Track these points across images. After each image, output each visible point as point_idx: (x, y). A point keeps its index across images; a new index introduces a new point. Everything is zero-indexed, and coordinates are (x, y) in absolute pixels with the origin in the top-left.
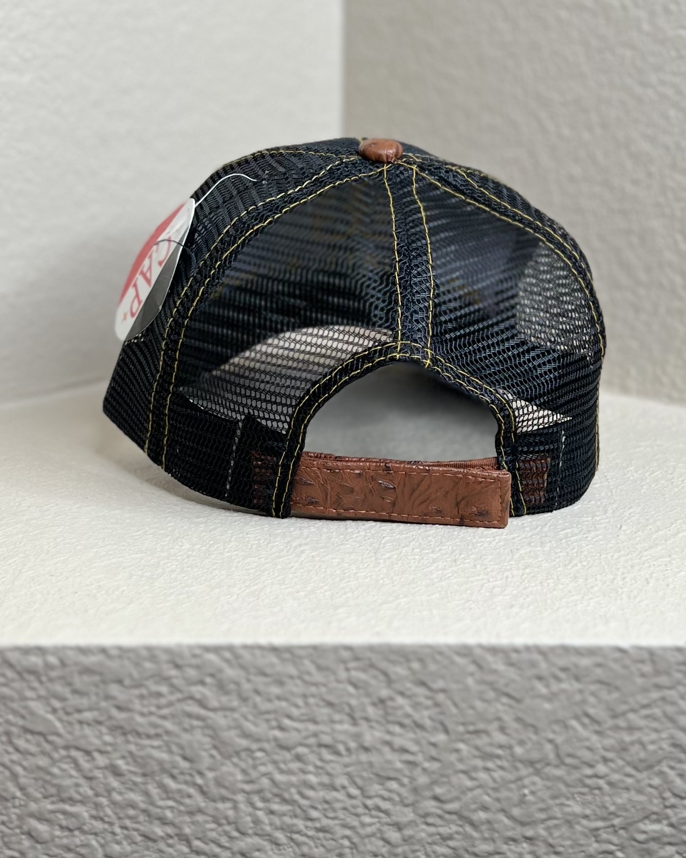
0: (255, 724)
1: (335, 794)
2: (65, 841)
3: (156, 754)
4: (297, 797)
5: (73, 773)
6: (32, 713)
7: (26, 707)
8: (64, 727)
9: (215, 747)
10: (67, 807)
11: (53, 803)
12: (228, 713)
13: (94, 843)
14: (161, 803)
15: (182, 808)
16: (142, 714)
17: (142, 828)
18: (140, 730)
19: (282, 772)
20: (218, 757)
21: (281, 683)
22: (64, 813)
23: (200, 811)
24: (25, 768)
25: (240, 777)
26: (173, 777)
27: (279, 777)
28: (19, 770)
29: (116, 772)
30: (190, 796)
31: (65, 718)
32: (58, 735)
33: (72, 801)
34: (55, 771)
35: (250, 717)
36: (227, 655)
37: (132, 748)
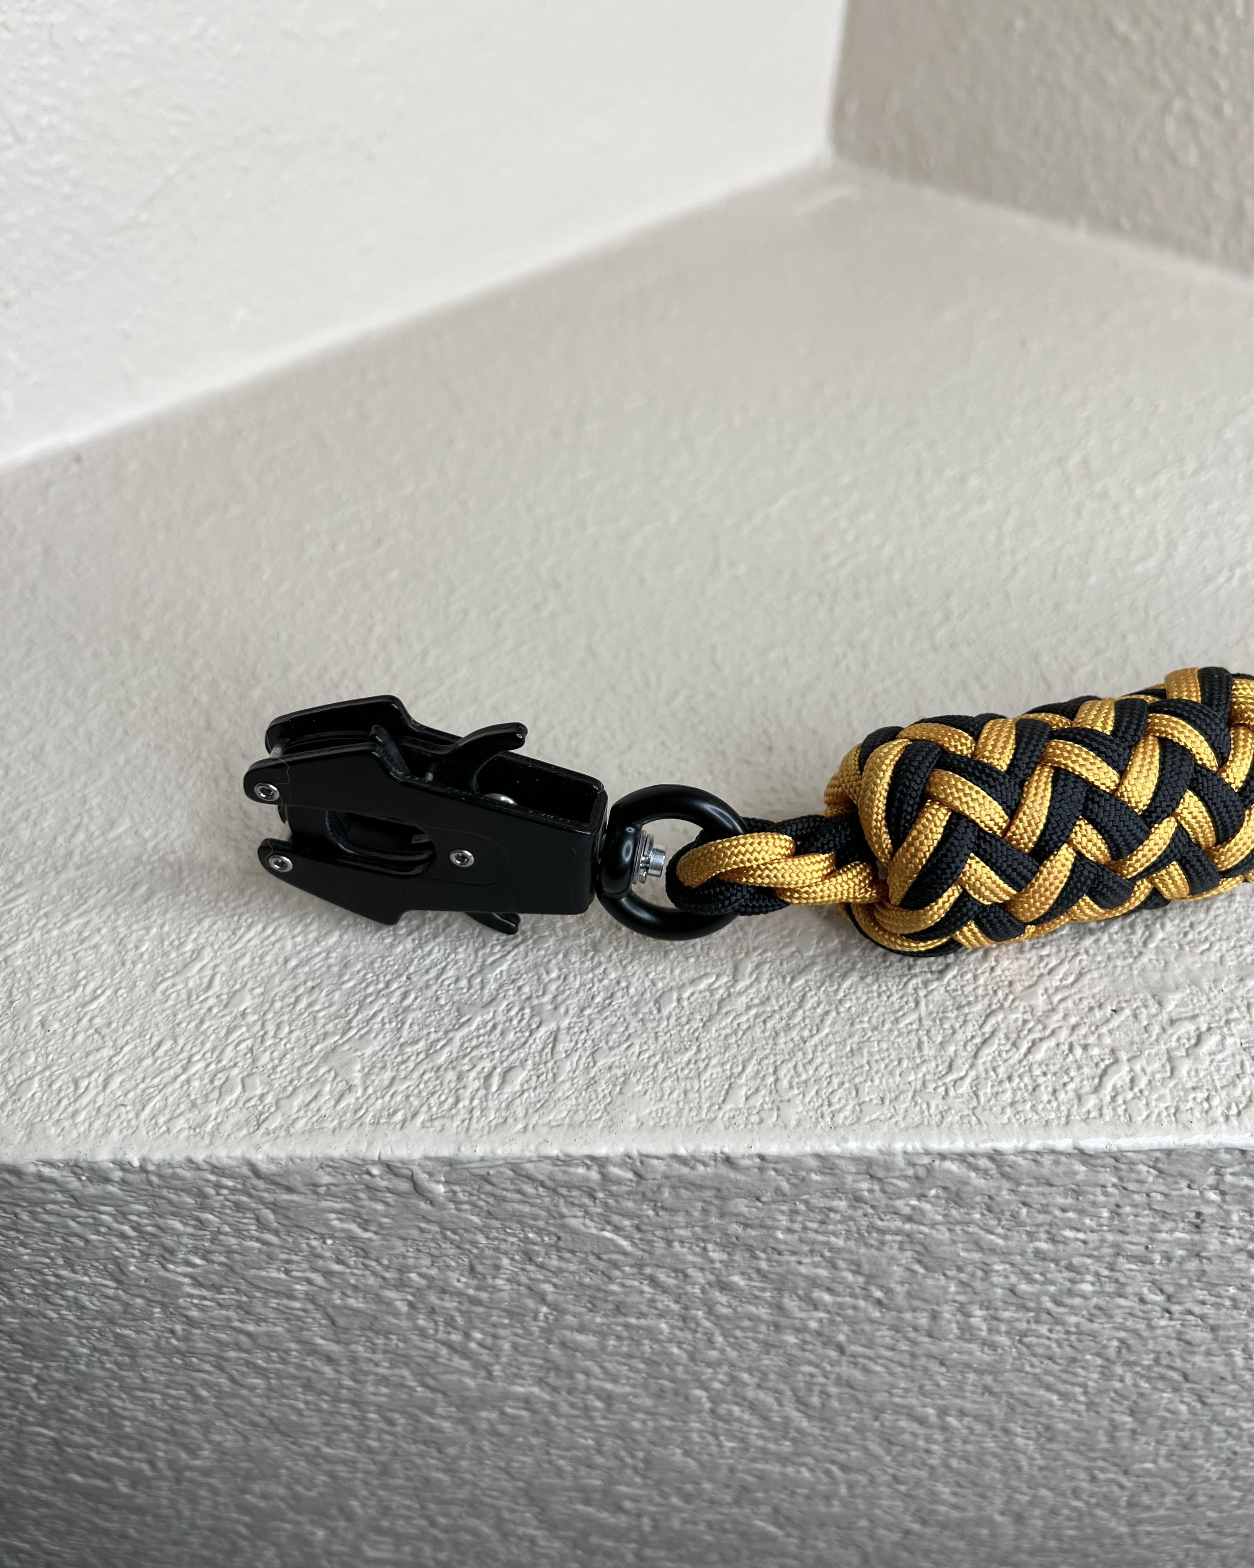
0: (1005, 1237)
1: (1121, 1301)
2: (625, 1349)
3: (803, 1270)
4: (1049, 1305)
5: (647, 1289)
6: (574, 1232)
7: (564, 1227)
8: (634, 1244)
9: (919, 1262)
10: (633, 1321)
11: (605, 1316)
12: (958, 1228)
13: (675, 1350)
14: (803, 1315)
15: (839, 1319)
16: (789, 1230)
17: (761, 1336)
18: (782, 1247)
19: (1031, 1281)
20: (921, 1270)
21: (1077, 1193)
22: (627, 1326)
23: (871, 1321)
24: (555, 1286)
25: (953, 1289)
26: (830, 1290)
27: (1024, 1287)
28: (548, 1288)
29: (725, 1287)
30: (855, 1308)
31: (637, 1236)
32: (625, 1254)
33: (642, 1315)
34: (614, 1288)
35: (1000, 1230)
36: (983, 1163)
37: (764, 1265)
